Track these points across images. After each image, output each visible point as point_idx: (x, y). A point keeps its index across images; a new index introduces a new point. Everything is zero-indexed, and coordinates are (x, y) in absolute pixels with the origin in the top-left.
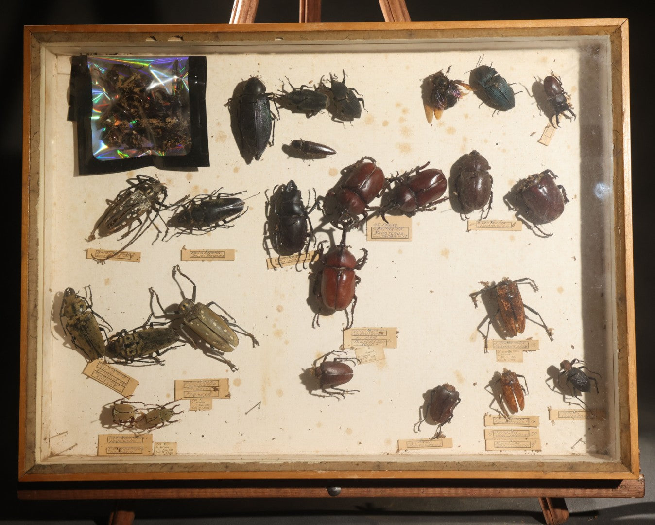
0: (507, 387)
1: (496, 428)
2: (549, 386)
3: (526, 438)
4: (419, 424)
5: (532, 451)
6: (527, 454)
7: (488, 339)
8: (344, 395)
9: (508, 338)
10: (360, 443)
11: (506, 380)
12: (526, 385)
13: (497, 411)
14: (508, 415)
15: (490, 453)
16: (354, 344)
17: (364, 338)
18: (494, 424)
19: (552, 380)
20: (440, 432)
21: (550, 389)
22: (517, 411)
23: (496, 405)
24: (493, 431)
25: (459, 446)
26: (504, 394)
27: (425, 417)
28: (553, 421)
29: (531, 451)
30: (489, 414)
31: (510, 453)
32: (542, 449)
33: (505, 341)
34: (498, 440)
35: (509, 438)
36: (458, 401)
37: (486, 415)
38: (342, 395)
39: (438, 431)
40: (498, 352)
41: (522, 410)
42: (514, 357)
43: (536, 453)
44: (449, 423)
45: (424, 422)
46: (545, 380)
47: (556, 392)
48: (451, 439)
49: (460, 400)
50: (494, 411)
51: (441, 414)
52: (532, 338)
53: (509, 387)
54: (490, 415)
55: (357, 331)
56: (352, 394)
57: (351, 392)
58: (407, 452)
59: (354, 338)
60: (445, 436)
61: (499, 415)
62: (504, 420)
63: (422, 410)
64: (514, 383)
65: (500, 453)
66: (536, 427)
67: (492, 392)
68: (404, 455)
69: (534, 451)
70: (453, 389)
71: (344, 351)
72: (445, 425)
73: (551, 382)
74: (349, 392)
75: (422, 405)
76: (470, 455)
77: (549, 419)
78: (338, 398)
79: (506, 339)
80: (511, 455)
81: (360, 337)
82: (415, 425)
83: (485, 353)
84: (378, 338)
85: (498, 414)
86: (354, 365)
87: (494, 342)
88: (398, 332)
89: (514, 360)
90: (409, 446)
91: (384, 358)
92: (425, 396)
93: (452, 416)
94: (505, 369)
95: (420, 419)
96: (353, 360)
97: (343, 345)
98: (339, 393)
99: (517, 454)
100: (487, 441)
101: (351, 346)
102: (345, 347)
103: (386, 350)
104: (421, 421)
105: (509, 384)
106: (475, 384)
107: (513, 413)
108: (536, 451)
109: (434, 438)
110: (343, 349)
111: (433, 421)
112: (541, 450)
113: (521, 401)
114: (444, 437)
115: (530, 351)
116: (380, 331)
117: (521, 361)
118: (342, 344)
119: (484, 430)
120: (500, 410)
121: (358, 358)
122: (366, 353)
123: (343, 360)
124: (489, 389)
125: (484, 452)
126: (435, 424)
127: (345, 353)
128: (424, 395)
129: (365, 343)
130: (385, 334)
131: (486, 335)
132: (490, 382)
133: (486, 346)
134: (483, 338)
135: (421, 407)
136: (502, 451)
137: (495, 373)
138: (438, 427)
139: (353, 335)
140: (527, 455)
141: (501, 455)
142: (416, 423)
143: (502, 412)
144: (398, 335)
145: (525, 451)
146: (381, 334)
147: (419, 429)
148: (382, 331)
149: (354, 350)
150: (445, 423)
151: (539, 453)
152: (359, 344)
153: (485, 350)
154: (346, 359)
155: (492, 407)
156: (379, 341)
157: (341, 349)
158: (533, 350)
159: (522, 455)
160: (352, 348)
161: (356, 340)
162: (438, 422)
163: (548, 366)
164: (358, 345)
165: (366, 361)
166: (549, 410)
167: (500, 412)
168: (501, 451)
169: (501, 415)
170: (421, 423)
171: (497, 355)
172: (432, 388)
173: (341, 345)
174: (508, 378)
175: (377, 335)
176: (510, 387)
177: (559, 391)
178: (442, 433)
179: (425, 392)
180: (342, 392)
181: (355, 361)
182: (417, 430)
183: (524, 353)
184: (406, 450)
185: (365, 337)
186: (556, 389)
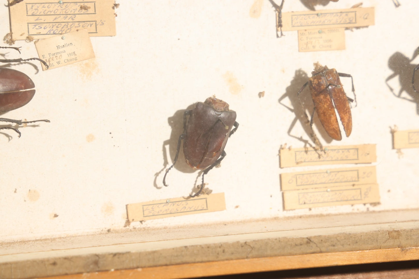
0: (322, 97)
1: (299, 169)
2: (392, 90)
3: (352, 183)
4: (164, 172)
5: (365, 204)
6: (356, 211)
7: (283, 11)
8: (20, 130)
9: (318, 8)
10: (56, 216)
11: (319, 84)
12: (353, 90)
13: (301, 139)
14: (321, 147)
15: (291, 214)
16: (33, 31)
17: (50, 19)
18: (297, 163)
19: (396, 79)
20: (203, 185)
21: (394, 94)
22: (339, 138)
23: (299, 129)
24: (296, 176)
25: (237, 207)
26: (316, 109)
27: (175, 160)
28: (399, 151)
29: (362, 206)
30: (287, 147)
31: (325, 213)
32: (381, 201)
33: (312, 12)
34: (305, 191)
35: (325, 185)
36: (234, 127)
37: (282, 148)
38: (16, 130)
39: (199, 183)
40: (300, 35)
41: (348, 135)
42: (330, 41)
43: (372, 208)
44: (217, 167)
45: (173, 169)
46: (384, 80)
47: (404, 98)
48: (221, 196)
49: (236, 125)
50: (297, 140)
51: (204, 154)
52: (361, 4)
53: (325, 97)
54: (290, 149)
55: (35, 7)
56: (34, 126)
57: (33, 124)
58: (144, 225)
59: (32, 19)
60: (211, 191)
61: (305, 147)
62: (313, 155)
63: (167, 147)
64: (333, 90)
65: (308, 213)
66: (370, 163)
67: (292, 108)
68: (140, 230)
69: (368, 206)
70: (225, 105)
71: (13, 46)
72: (210, 172)
73: (395, 83)
74: (28, 124)
75: (168, 137)
76: (257, 221)
77: (393, 148)
78: (7, 135)
79: (313, 9)
80: (328, 215)
81: (42, 17)
82: (157, 175)
83: (278, 36)
84: (78, 18)
85: (303, 144)
86: (35, 71)
87: (294, 15)
88: (116, 5)
89: (330, 46)
90: (146, 213)
91: (93, 56)
92: (172, 121)
93: (224, 154)
94: (316, 65)
95: (166, 163)
96: (32, 62)
97: (11, 34)
98: (9, 127)
99: (336, 212)
100: (285, 195)
101: (26, 35)
102: (14, 37)
103: (94, 40)
104: (168, 167)
105: (325, 91)
106: (261, 94)
107: (329, 141)
108: (371, 204)
109: (191, 196)
110: (12, 42)
111: (189, 166)
112: (379, 203)
113: (346, 121)
114: (209, 192)
115: (358, 28)
116: (82, 4)
117: (342, 47)
118: (9, 32)
119: (280, 176)
120: (306, 137)
121: (42, 58)
122: (58, 47)
123: (12, 63)
124: (287, 101)
125: (282, 214)
126: (193, 171)
127: (16, 49)
128: (170, 120)
129: (55, 28)
130: (91, 11)
131: (279, 4)
132: (288, 89)
133: (280, 24)
134: (274, 9)
135: (166, 143)
136: (313, 210)
137: (296, 72)
138: (199, 175)
139: (30, 13)
140: (357, 213)
141: (310, 216)
142: (158, 171)
143: (311, 142)
144: (116, 10)
145: (352, 205)
146: (83, 11)
147: (164, 182)
148: (86, 4)
149: (32, 43)
150: (211, 168)
151: (377, 208)
152: (43, 31)
153: (277, 31)
154: (19, 61)
155: (292, 133)
156: (81, 24)
157: (8, 42)
158: (363, 27)
159: (347, 214)
160: (29, 39)
161: (36, 24)
162: (198, 168)
163: (391, 53)
164: (39, 34)
165: (59, 63)
166: (393, 132)
167: (306, 142)
168: (310, 209)
169: (308, 146)
170: (167, 172)
171: (299, 39)
172: (184, 106)
173: (7, 35)
174: (324, 81)
175: (77, 12)
176: (328, 97)
177: (409, 97)
178: (206, 187)
179: (172, 114)
180: (14, 124)
181: (37, 63)
182: (160, 183)
183: (348, 32)
184: (141, 222)
185: (54, 17)
186: (405, 94)
